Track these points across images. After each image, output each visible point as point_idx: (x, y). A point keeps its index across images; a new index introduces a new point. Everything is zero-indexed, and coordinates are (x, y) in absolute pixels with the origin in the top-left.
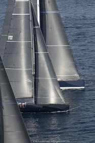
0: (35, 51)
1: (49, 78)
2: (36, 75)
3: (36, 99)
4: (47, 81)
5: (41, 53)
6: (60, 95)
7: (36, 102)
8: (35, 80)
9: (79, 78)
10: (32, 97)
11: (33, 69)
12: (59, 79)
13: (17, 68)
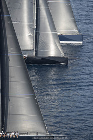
0: (37, 7)
1: (49, 32)
2: (37, 30)
3: (36, 52)
4: (47, 35)
5: (43, 8)
6: (59, 48)
7: (36, 55)
8: (36, 34)
9: (78, 33)
10: (33, 50)
11: (35, 24)
12: (59, 34)
13: (19, 22)
